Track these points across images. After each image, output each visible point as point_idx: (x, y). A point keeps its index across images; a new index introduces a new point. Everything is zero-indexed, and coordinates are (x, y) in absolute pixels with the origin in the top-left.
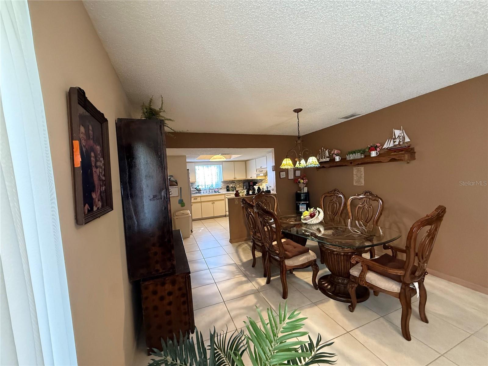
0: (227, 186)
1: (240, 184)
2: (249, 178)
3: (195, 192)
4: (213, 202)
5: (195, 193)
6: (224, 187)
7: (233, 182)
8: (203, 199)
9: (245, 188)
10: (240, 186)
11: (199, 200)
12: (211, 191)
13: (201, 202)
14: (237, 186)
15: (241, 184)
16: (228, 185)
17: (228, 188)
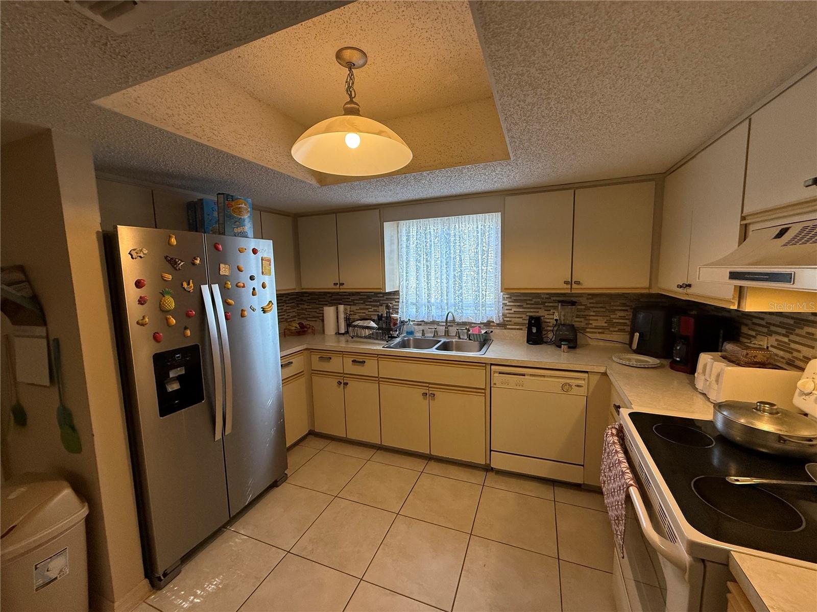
0: (531, 318)
1: (613, 311)
2: (670, 285)
3: (367, 332)
4: (429, 390)
5: (366, 337)
6: (520, 320)
7: (567, 301)
8: (389, 369)
9: (635, 346)
10: (610, 323)
11: (370, 368)
12: (453, 330)
13: (378, 380)
14: (594, 324)
15: (621, 316)
16: (541, 313)
17: (534, 330)
